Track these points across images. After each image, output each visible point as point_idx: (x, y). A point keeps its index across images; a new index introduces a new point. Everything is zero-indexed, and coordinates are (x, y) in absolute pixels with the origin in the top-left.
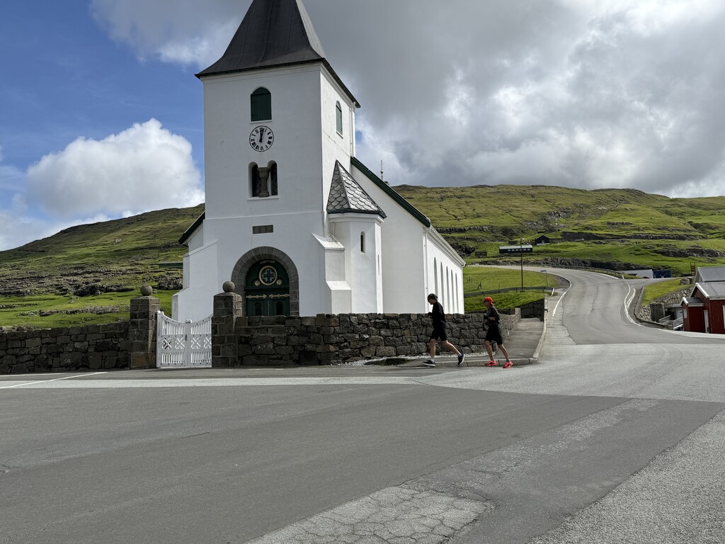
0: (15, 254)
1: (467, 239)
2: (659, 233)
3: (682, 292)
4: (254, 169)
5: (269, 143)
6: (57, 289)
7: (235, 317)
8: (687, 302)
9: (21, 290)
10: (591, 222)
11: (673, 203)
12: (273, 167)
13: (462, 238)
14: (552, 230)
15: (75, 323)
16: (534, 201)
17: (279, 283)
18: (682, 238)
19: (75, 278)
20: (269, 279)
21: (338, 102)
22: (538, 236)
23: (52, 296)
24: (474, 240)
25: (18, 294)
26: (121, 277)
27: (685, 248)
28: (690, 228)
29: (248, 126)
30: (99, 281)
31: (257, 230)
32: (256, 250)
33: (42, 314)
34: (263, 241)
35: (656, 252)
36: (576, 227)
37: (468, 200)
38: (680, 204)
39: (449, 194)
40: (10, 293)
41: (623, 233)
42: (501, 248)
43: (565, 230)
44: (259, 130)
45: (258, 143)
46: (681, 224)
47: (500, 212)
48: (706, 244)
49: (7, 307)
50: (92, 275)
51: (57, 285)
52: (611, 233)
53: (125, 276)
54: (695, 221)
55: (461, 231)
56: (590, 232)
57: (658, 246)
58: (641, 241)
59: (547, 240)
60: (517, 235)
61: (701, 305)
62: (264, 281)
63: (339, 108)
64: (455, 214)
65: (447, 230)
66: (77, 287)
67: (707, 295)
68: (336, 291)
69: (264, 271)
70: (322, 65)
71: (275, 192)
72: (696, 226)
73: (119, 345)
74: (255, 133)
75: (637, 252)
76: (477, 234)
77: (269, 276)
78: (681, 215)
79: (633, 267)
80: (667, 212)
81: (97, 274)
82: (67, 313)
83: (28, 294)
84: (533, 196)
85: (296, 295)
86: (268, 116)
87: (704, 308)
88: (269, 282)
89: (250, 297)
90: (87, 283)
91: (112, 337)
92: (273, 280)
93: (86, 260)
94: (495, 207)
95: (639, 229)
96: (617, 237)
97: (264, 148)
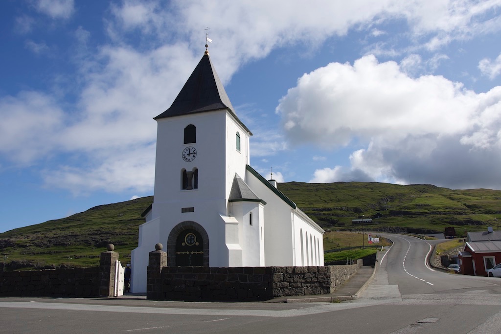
0: (64, 221)
1: (333, 215)
2: (447, 211)
3: (460, 248)
4: (184, 173)
5: (194, 156)
6: (85, 243)
7: (161, 267)
8: (461, 254)
9: (65, 243)
10: (406, 205)
11: (453, 192)
12: (196, 171)
13: (329, 214)
14: (383, 209)
15: (94, 263)
16: (373, 192)
17: (197, 244)
18: (460, 214)
19: (96, 236)
20: (191, 242)
21: (238, 132)
22: (375, 213)
23: (82, 247)
24: (337, 215)
25: (64, 245)
27: (462, 220)
28: (464, 207)
29: (182, 147)
30: (109, 238)
31: (185, 210)
32: (183, 223)
33: (76, 257)
35: (445, 222)
36: (398, 208)
37: (333, 191)
38: (458, 193)
39: (321, 187)
40: (59, 244)
41: (426, 211)
42: (353, 221)
43: (391, 209)
44: (188, 149)
45: (187, 157)
46: (459, 205)
47: (352, 198)
48: (476, 217)
49: (57, 252)
50: (105, 235)
51: (85, 240)
52: (418, 211)
54: (467, 204)
55: (328, 210)
56: (406, 210)
57: (446, 218)
58: (436, 215)
59: (381, 216)
60: (363, 212)
61: (470, 256)
62: (188, 242)
63: (238, 135)
64: (325, 199)
65: (320, 209)
66: (97, 242)
67: (473, 250)
68: (232, 250)
69: (188, 236)
70: (227, 111)
71: (196, 187)
72: (469, 206)
74: (185, 151)
75: (433, 222)
76: (339, 212)
77: (191, 239)
78: (459, 200)
79: (432, 232)
80: (450, 198)
81: (108, 235)
82: (90, 257)
83: (69, 245)
84: (372, 189)
85: (207, 252)
86: (194, 141)
87: (471, 258)
88: (191, 243)
89: (179, 253)
90: (102, 240)
92: (194, 242)
93: (102, 226)
94: (349, 195)
95: (435, 209)
96: (422, 214)
97: (191, 160)
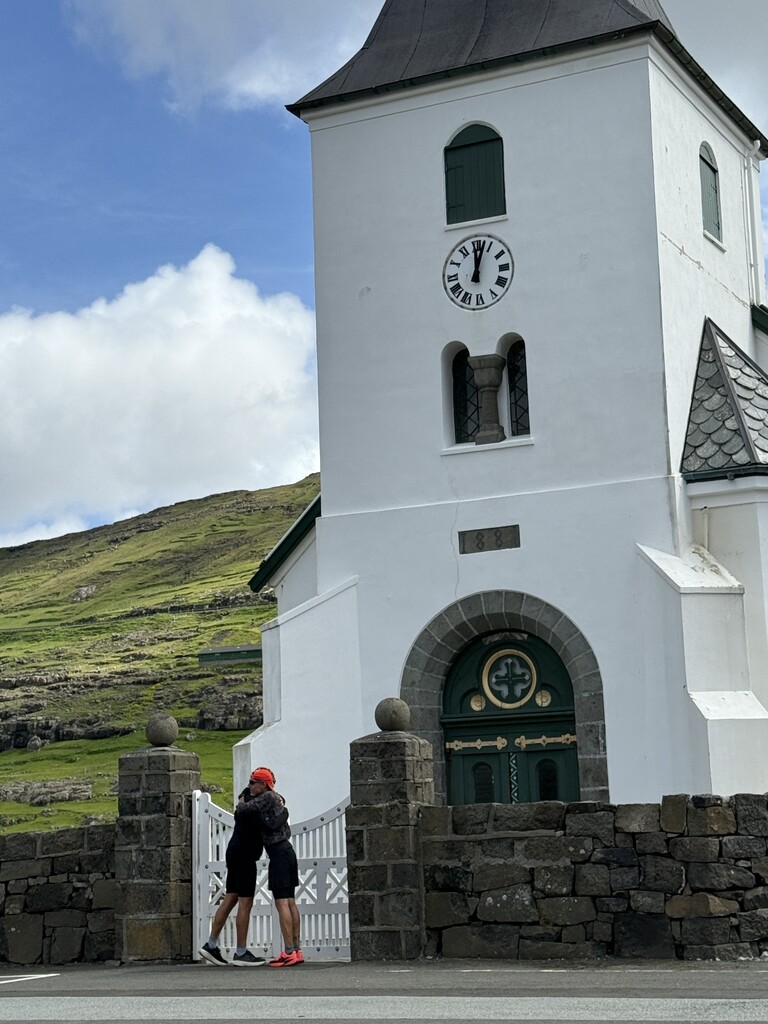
4: (458, 361)
5: (501, 282)
7: (413, 806)
12: (514, 351)
17: (544, 700)
20: (511, 690)
21: (705, 147)
26: (97, 695)
31: (474, 541)
32: (469, 602)
34: (491, 573)
44: (470, 249)
45: (467, 286)
53: (107, 693)
62: (497, 695)
63: (708, 164)
69: (495, 667)
70: (653, 42)
71: (521, 426)
73: (89, 894)
74: (458, 257)
77: (511, 680)
81: (33, 690)
85: (598, 736)
86: (495, 204)
88: (511, 699)
89: (457, 745)
90: (5, 716)
91: (70, 871)
92: (525, 693)
97: (487, 299)
